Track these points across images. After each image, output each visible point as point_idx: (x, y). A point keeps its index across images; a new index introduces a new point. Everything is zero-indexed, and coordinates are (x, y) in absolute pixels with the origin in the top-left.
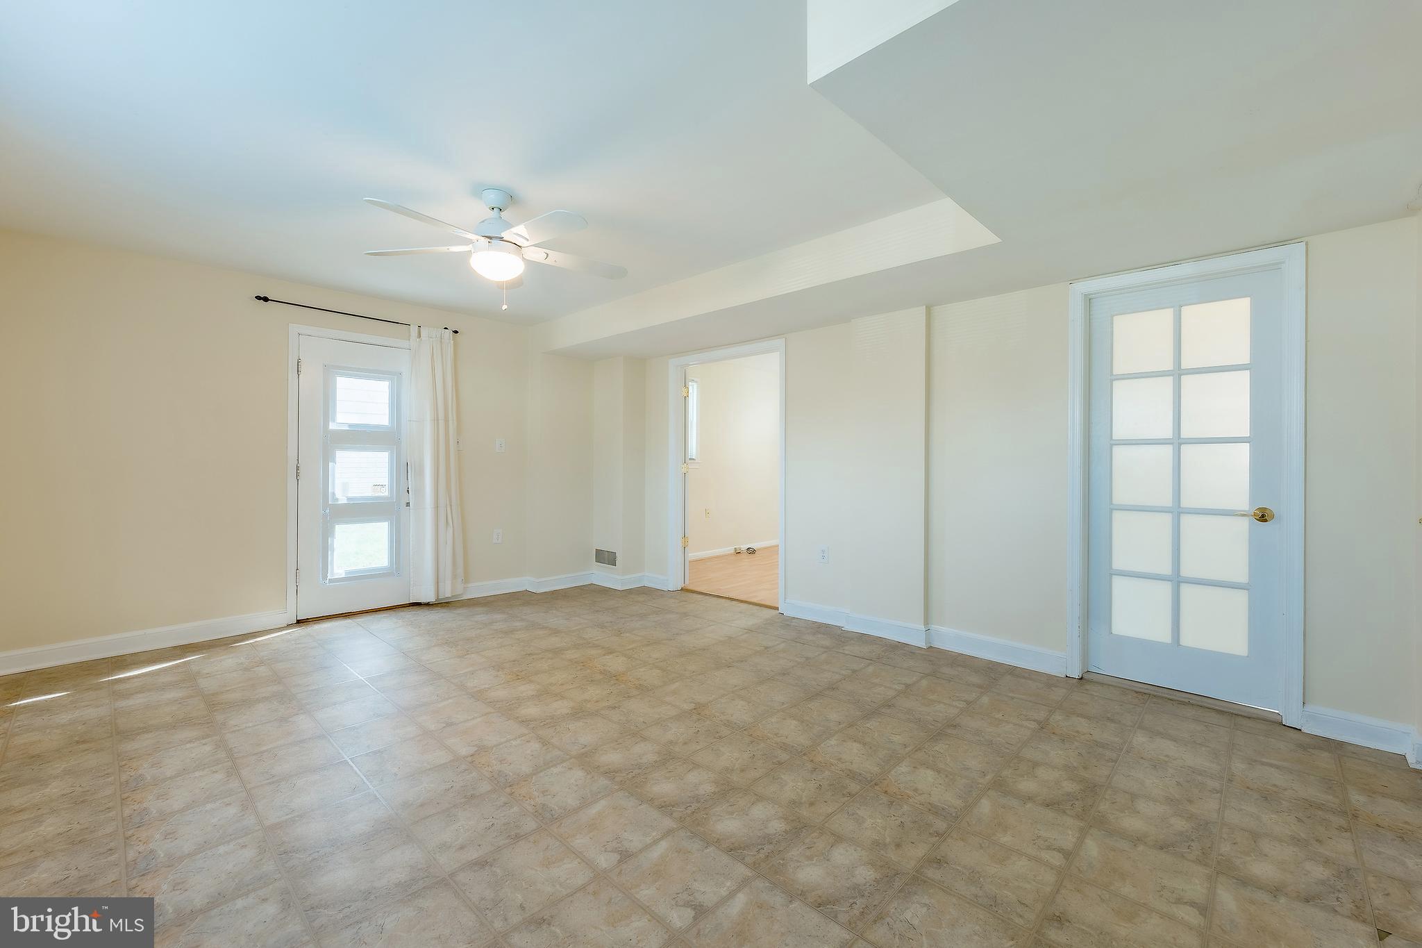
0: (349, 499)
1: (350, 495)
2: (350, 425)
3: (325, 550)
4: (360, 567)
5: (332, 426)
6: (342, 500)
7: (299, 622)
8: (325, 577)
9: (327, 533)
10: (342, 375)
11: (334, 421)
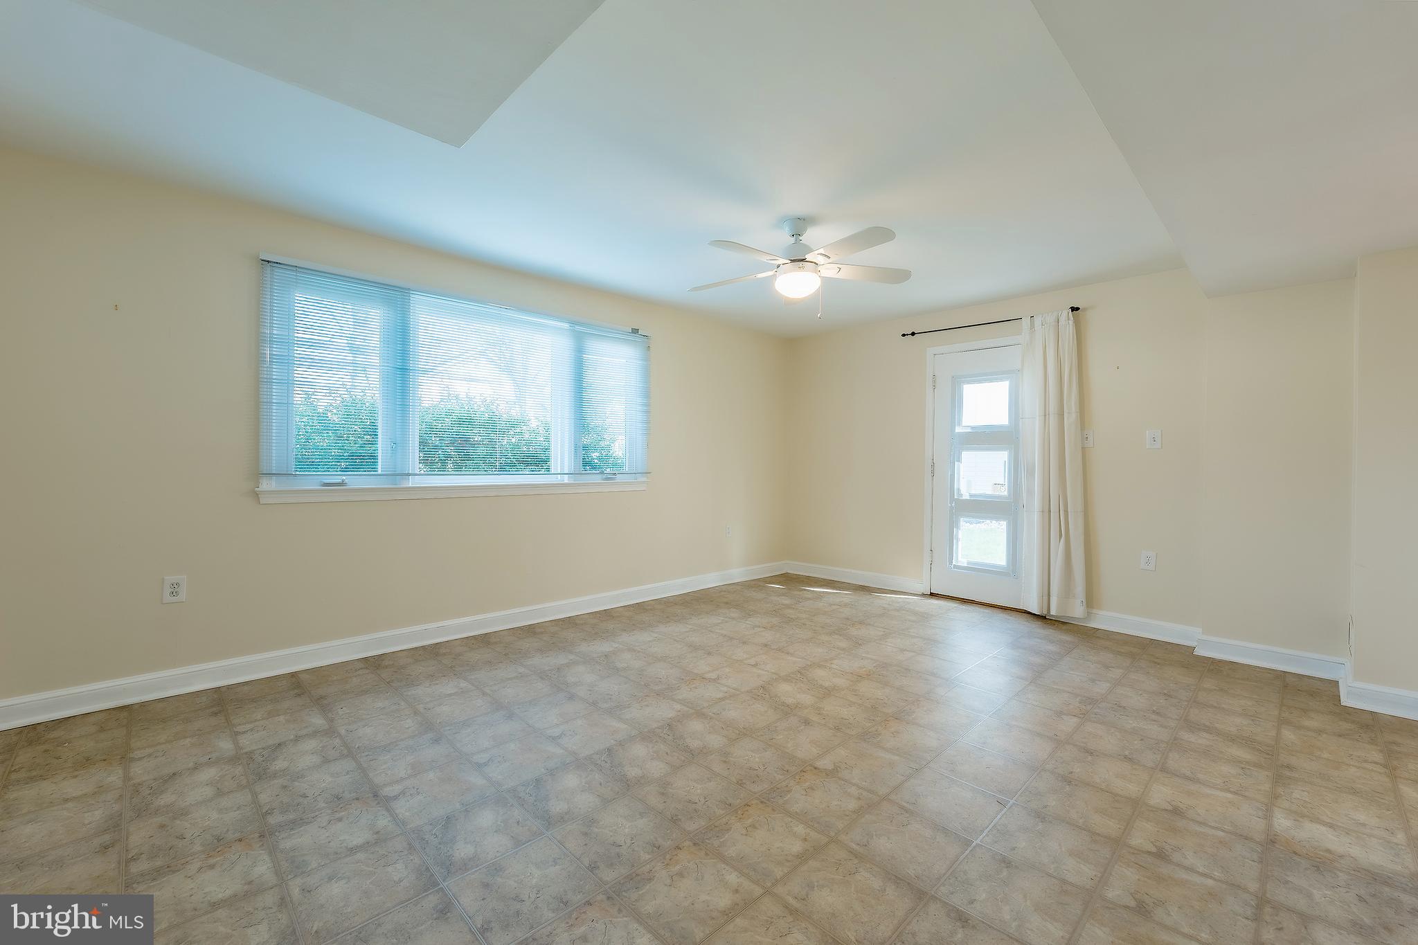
0: (971, 496)
1: (973, 492)
2: (973, 428)
3: (951, 539)
4: (979, 560)
5: (958, 430)
6: (966, 496)
7: (932, 594)
8: (951, 562)
9: (953, 525)
10: (969, 383)
11: (959, 424)
